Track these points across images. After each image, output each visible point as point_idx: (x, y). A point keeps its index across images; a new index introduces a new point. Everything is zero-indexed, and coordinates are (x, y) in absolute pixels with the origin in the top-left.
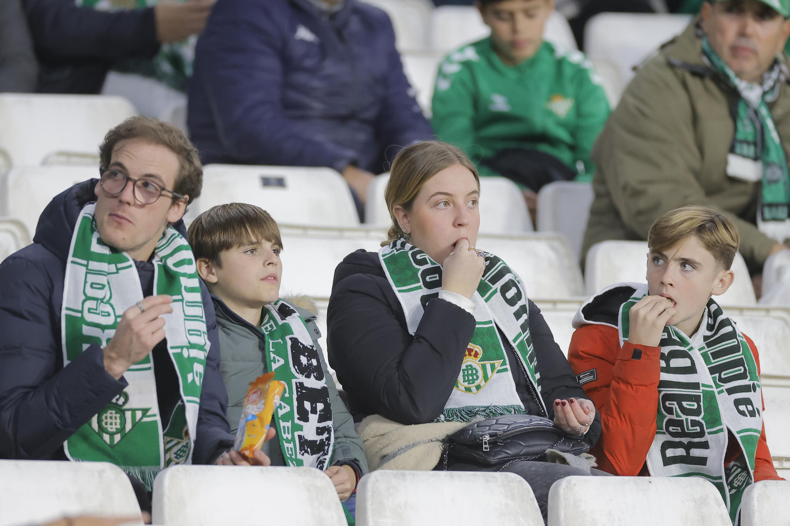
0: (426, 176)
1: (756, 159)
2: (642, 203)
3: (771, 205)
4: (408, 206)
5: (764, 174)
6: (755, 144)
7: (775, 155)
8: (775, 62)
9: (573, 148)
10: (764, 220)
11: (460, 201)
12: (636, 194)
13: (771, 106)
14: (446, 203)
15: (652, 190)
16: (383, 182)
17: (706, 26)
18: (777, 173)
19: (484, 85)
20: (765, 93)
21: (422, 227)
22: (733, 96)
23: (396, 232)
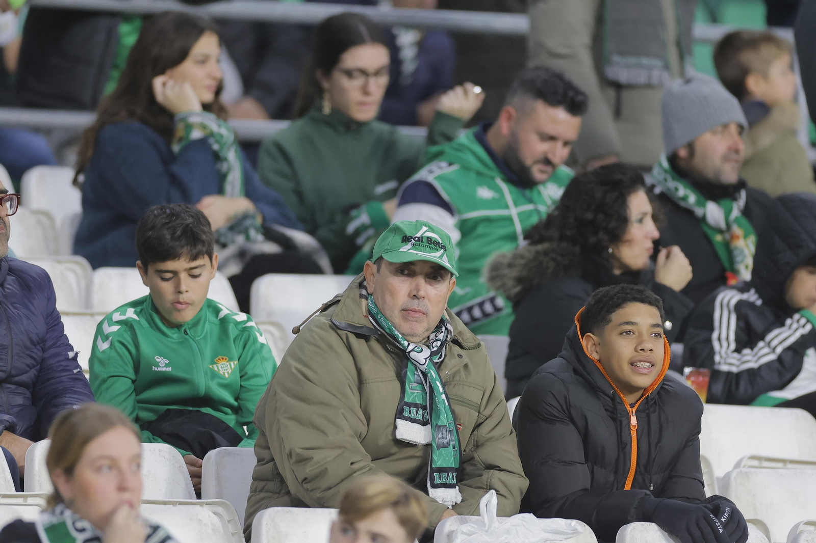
0: (87, 440)
1: (424, 423)
2: (309, 470)
3: (440, 470)
4: (69, 471)
5: (434, 438)
6: (424, 408)
7: (445, 418)
8: (442, 321)
9: (236, 410)
10: (434, 486)
11: (124, 464)
12: (302, 460)
13: (439, 366)
14: (111, 467)
15: (318, 456)
16: (42, 447)
17: (371, 286)
18: (446, 437)
19: (146, 348)
20: (433, 354)
21: (85, 492)
22: (402, 357)
23: (56, 499)
